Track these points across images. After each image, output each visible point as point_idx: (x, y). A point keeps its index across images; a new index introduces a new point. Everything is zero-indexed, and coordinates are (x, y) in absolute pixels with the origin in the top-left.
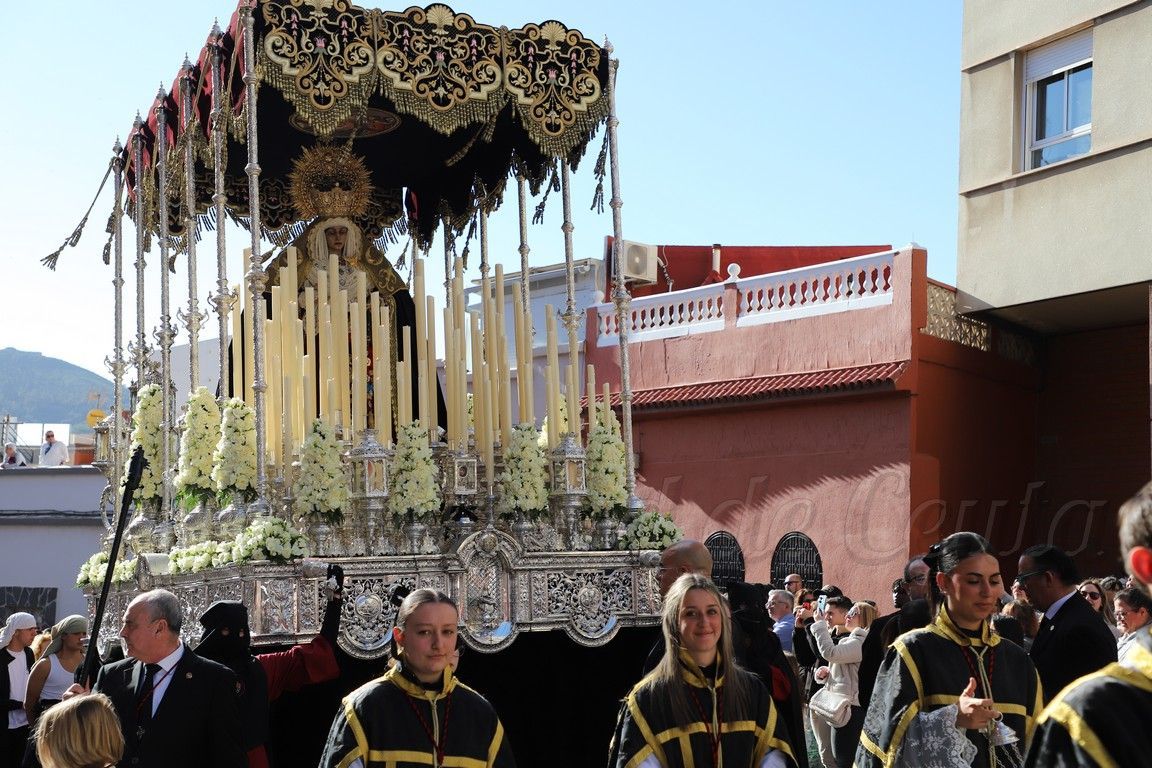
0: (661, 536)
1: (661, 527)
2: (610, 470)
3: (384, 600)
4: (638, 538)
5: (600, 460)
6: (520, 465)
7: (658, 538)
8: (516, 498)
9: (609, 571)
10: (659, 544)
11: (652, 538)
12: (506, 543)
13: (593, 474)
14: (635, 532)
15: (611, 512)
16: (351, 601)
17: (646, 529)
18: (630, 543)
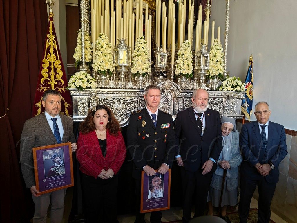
0: (236, 86)
1: (236, 83)
2: (219, 60)
3: (125, 106)
4: (227, 86)
5: (215, 56)
6: (183, 56)
7: (235, 87)
8: (181, 70)
9: (215, 98)
10: (235, 89)
11: (233, 87)
12: (175, 87)
13: (212, 61)
14: (226, 84)
15: (217, 76)
16: (112, 106)
17: (231, 83)
18: (224, 88)
